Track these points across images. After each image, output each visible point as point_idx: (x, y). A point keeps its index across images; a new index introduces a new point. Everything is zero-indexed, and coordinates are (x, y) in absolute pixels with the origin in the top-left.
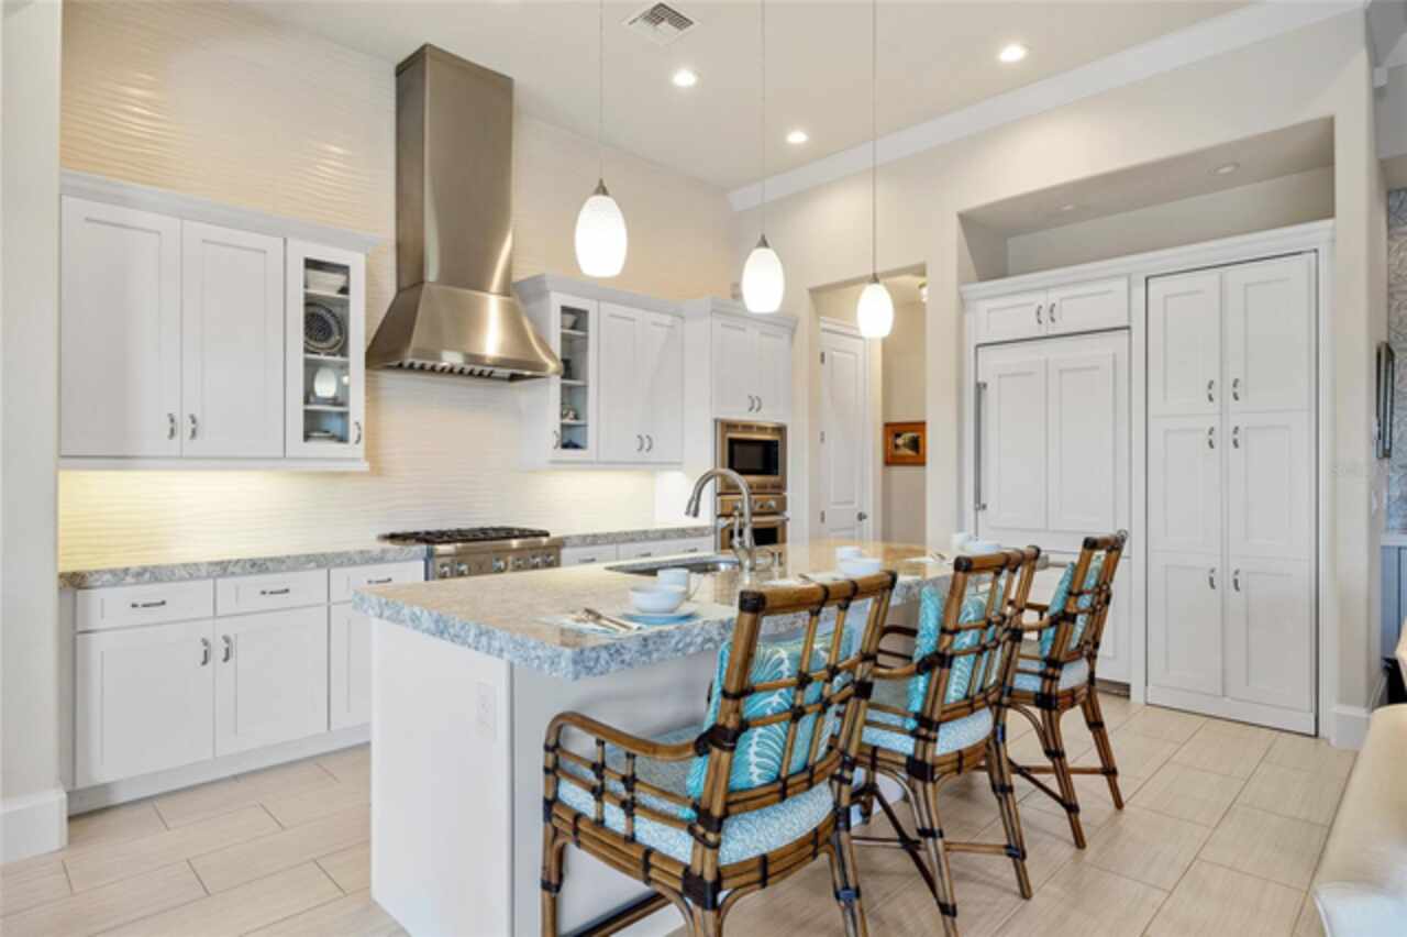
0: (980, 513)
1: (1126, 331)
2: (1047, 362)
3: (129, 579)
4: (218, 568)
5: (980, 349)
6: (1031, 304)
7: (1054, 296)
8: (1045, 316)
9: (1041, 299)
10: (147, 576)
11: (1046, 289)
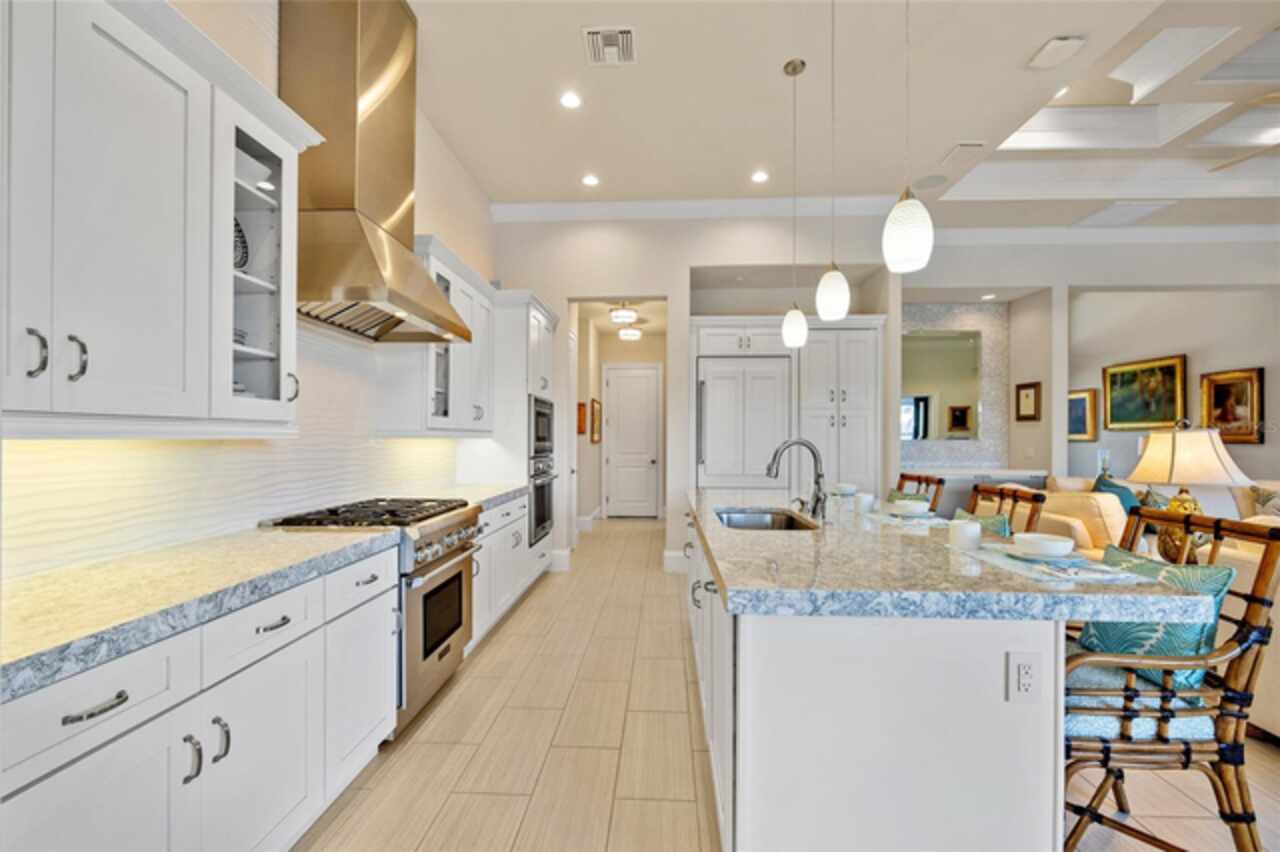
0: (700, 466)
1: (787, 359)
2: (744, 373)
3: (69, 666)
4: (209, 606)
5: (701, 360)
6: (734, 335)
7: (749, 332)
8: (745, 343)
9: (740, 332)
10: (104, 648)
11: (745, 327)
